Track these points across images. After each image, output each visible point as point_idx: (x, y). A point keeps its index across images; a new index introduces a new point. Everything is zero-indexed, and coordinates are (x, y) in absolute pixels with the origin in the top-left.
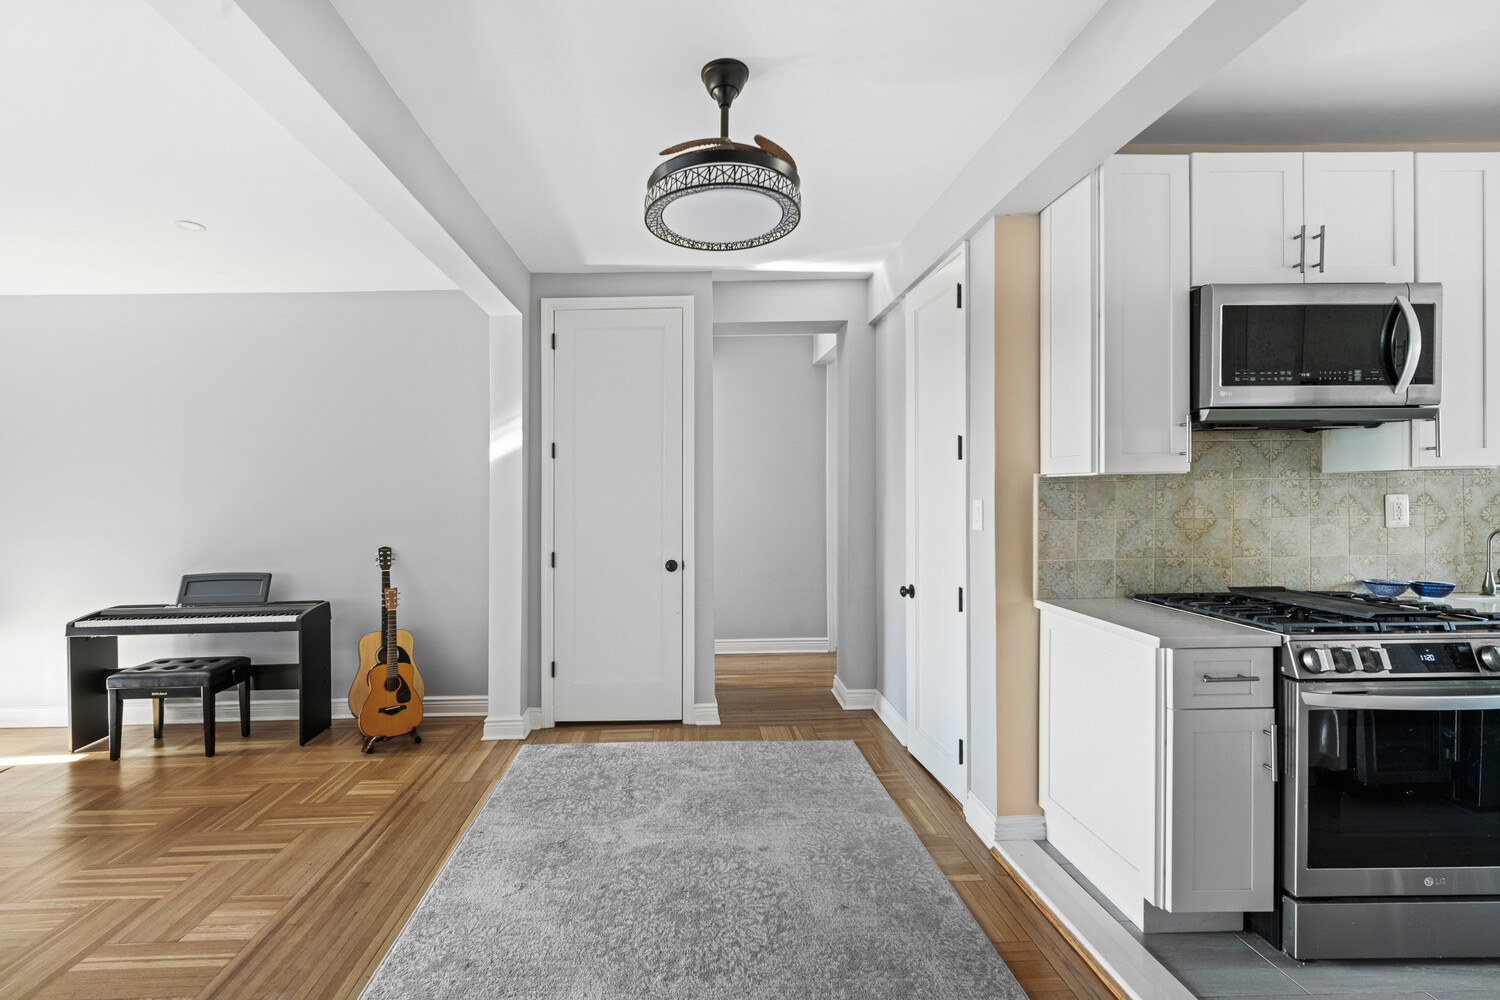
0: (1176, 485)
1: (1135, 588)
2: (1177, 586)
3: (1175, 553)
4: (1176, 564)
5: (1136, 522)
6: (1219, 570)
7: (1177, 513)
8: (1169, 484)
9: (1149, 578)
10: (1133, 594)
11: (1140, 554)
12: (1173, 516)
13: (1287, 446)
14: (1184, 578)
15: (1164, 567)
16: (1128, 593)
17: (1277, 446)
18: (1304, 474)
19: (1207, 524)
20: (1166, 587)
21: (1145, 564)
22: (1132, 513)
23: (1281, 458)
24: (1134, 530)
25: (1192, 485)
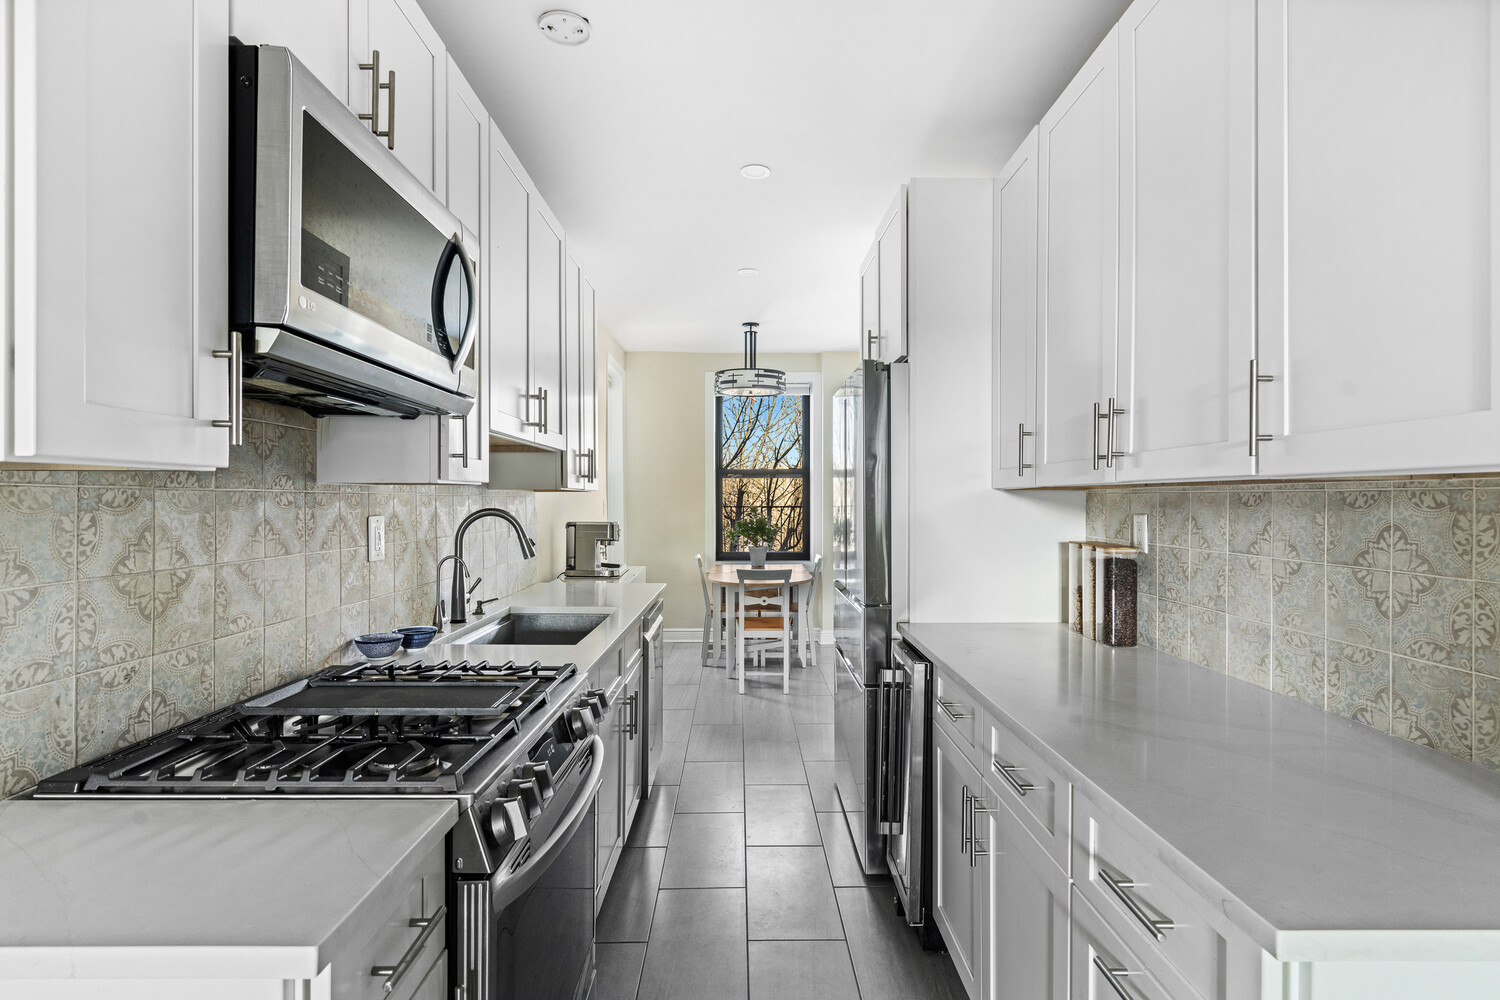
0: (120, 498)
1: (29, 765)
2: (120, 727)
3: (119, 653)
4: (120, 678)
5: (33, 593)
6: (194, 671)
7: (122, 561)
8: (108, 496)
9: (63, 726)
10: (32, 782)
11: (42, 674)
12: (116, 569)
13: (282, 436)
14: (136, 704)
15: (96, 692)
16: (11, 781)
17: (270, 433)
18: (300, 484)
19: (176, 581)
20: (99, 737)
21: (55, 695)
22: (24, 570)
23: (275, 457)
24: (28, 614)
25: (152, 499)
